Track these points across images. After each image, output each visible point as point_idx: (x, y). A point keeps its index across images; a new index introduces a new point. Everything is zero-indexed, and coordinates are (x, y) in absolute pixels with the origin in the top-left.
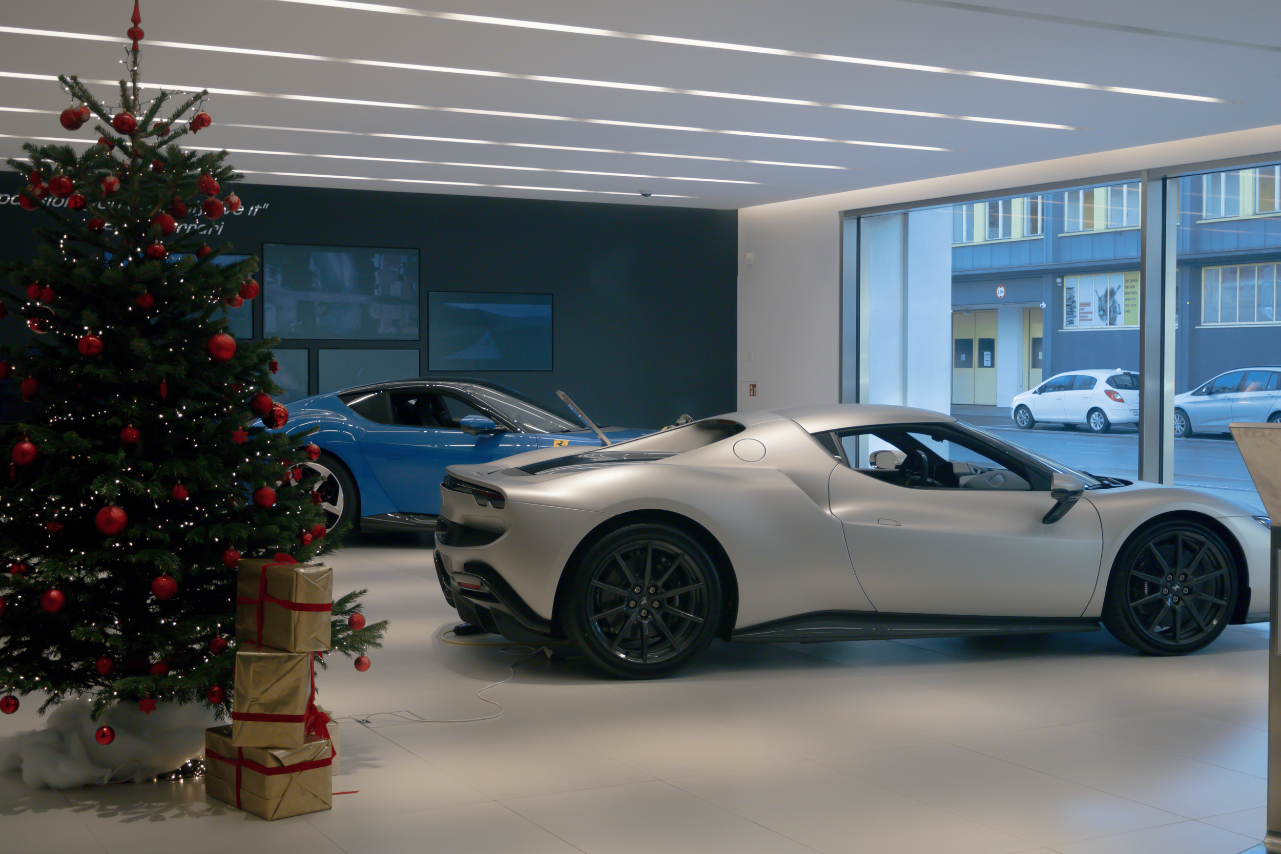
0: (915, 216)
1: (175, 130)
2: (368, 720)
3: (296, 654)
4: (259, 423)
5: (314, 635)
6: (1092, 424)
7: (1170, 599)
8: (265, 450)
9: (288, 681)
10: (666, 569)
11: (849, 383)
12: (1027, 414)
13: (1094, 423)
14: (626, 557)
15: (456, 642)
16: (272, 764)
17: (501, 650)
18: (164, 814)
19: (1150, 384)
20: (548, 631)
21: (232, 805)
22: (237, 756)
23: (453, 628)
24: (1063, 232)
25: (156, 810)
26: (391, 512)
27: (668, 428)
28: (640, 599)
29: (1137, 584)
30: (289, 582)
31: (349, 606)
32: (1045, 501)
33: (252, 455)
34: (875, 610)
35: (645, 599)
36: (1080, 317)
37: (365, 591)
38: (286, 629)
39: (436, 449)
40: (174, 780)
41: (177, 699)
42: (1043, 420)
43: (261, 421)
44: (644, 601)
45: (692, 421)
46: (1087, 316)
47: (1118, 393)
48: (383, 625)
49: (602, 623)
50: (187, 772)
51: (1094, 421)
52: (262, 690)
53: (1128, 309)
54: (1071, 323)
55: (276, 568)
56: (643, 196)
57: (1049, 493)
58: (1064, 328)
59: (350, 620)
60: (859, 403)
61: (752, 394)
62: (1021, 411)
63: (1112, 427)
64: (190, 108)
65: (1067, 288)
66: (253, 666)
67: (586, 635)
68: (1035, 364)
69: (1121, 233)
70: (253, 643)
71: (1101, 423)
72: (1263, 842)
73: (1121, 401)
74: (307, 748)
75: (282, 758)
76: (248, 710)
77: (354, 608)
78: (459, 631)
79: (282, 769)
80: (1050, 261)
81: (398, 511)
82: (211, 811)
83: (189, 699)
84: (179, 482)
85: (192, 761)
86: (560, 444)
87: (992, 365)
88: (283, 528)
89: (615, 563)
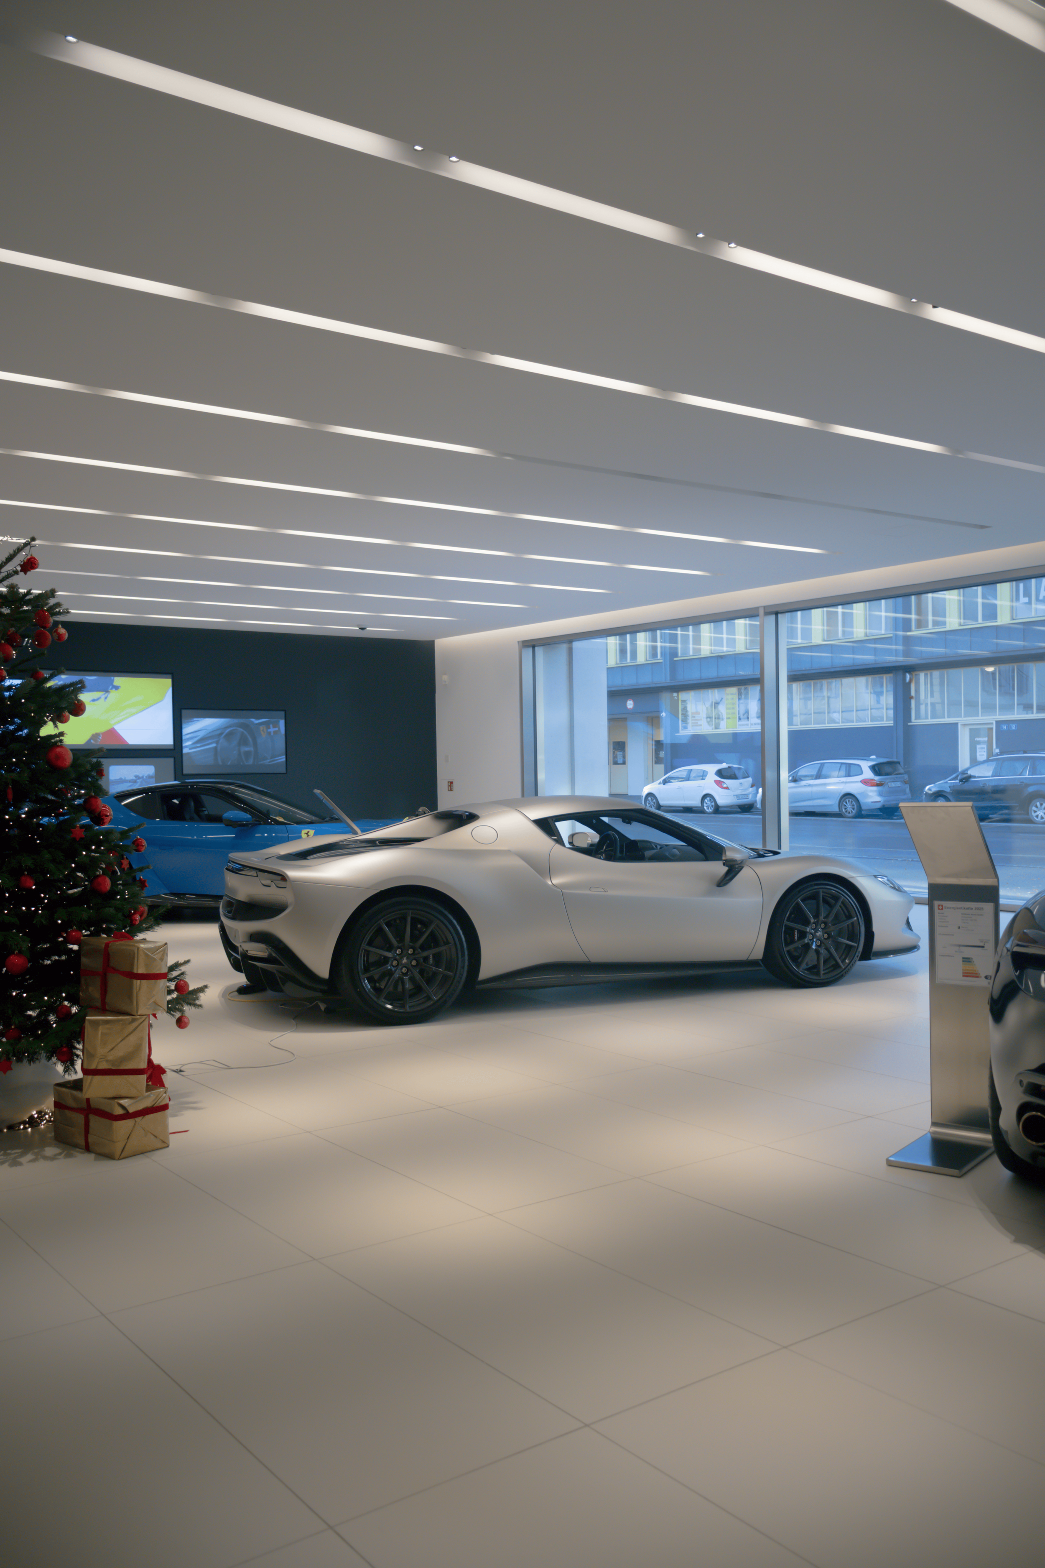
0: (576, 645)
1: (7, 572)
2: (182, 1069)
3: (138, 1017)
4: (86, 821)
5: (152, 1000)
6: (705, 808)
7: (814, 943)
8: (99, 844)
9: (132, 1039)
10: (422, 933)
11: (529, 779)
12: (655, 801)
13: (707, 806)
14: (388, 924)
15: (237, 1000)
16: (119, 1111)
17: (281, 1005)
18: (21, 1160)
19: (770, 775)
20: (325, 988)
21: (81, 1149)
22: (85, 1106)
23: (236, 988)
24: (677, 656)
25: (13, 1156)
26: (164, 893)
27: (409, 819)
28: (402, 958)
29: (789, 931)
30: (131, 957)
31: (175, 974)
32: (718, 868)
33: (88, 849)
34: (588, 960)
35: (405, 958)
36: (692, 723)
37: (188, 961)
38: (129, 994)
39: (195, 839)
40: (23, 1129)
41: (27, 1059)
42: (667, 805)
43: (89, 820)
44: (405, 961)
45: (428, 812)
46: (697, 723)
47: (724, 783)
48: (202, 990)
49: (370, 980)
50: (32, 1122)
51: (707, 805)
52: (110, 1047)
53: (729, 716)
54: (685, 728)
55: (119, 945)
56: (360, 630)
57: (721, 863)
58: (680, 732)
59: (176, 986)
60: (537, 795)
61: (450, 789)
62: (650, 798)
63: (720, 809)
64: (20, 553)
65: (682, 701)
66: (101, 1027)
67: (358, 990)
68: (658, 760)
69: (721, 657)
70: (96, 1008)
71: (712, 806)
72: (929, 1132)
73: (727, 788)
74: (148, 1096)
75: (128, 1106)
76: (97, 1066)
77: (179, 976)
78: (242, 990)
79: (127, 1116)
80: (668, 680)
81: (167, 892)
82: (63, 1154)
83: (37, 1059)
84: (26, 873)
85: (39, 1113)
86: (307, 834)
87: (624, 763)
88: (118, 910)
89: (380, 930)
